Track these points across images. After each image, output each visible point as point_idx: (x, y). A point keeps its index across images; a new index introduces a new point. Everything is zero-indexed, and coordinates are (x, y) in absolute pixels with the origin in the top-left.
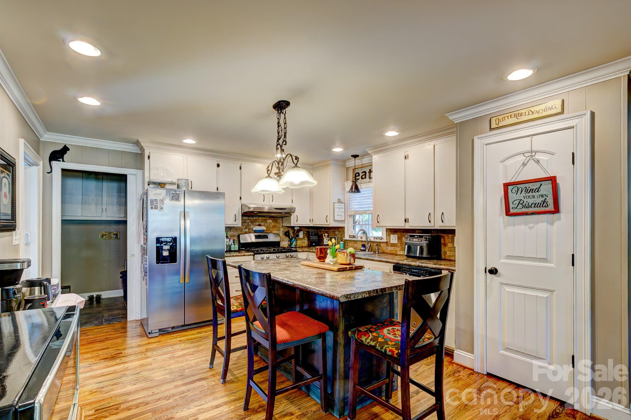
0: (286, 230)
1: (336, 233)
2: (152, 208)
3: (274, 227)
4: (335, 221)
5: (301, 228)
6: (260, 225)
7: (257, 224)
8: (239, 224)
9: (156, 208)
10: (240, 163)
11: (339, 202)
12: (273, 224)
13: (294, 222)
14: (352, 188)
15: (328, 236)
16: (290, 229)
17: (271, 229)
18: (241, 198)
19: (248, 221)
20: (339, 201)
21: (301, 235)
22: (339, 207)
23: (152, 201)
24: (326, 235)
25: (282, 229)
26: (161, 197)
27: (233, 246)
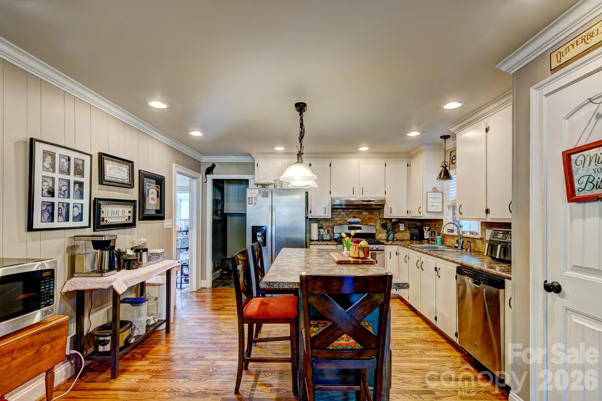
0: (384, 222)
1: (437, 226)
2: (249, 204)
3: (370, 219)
4: (428, 212)
5: (400, 221)
6: (354, 217)
7: (352, 215)
8: (329, 215)
9: (252, 204)
10: (330, 160)
11: (434, 192)
12: (369, 216)
13: (387, 215)
14: (440, 175)
15: (429, 230)
16: (388, 221)
17: (367, 221)
18: (330, 192)
19: (342, 213)
20: (435, 190)
21: (402, 227)
22: (435, 196)
23: (249, 199)
24: (427, 228)
25: (379, 221)
26: (255, 195)
27: (325, 236)
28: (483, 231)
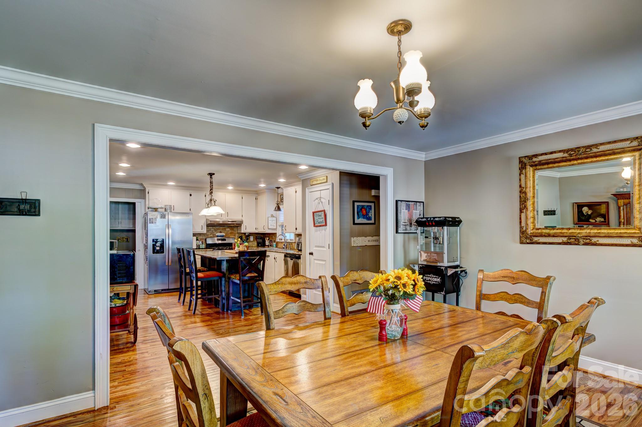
0: (240, 235)
1: (273, 237)
2: (150, 223)
3: (231, 233)
4: (268, 229)
5: (251, 234)
6: (221, 232)
7: (219, 231)
8: (204, 231)
9: (152, 223)
10: (205, 192)
11: (272, 217)
12: (230, 231)
13: (243, 231)
14: (276, 208)
15: (269, 239)
16: (243, 235)
17: (229, 235)
19: (212, 230)
20: (272, 216)
21: (252, 238)
22: (272, 220)
23: (150, 219)
24: (267, 238)
25: (237, 235)
26: (155, 217)
27: (201, 245)
28: (295, 238)
